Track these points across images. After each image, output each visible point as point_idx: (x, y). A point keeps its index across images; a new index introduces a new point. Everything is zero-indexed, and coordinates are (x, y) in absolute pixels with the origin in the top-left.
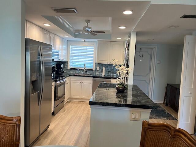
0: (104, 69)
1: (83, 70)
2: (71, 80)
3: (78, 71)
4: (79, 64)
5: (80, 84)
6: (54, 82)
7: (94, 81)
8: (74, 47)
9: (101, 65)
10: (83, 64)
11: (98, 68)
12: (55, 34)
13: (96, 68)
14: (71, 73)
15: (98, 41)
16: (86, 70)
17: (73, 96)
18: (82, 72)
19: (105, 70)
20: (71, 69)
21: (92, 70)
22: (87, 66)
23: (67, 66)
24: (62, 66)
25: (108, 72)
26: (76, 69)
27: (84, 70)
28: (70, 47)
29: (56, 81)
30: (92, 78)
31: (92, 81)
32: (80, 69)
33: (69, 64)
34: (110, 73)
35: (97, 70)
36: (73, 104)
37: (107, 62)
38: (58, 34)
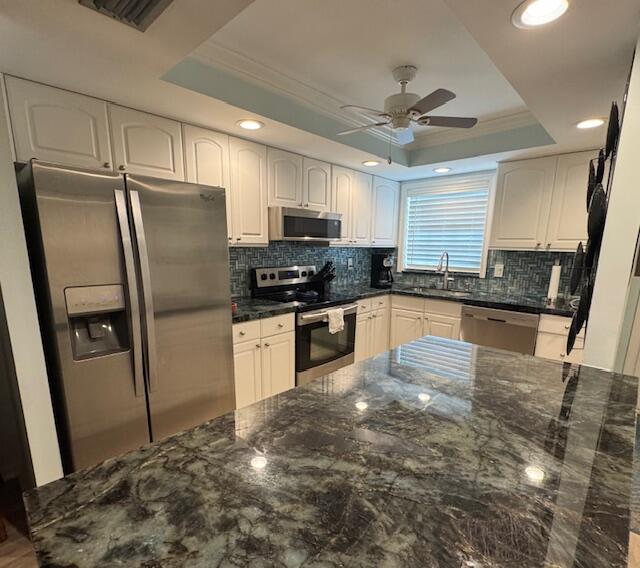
2: (393, 305)
5: (418, 322)
6: (293, 314)
7: (466, 316)
11: (499, 270)
12: (332, 164)
13: (490, 271)
15: (500, 162)
16: (451, 274)
20: (407, 273)
21: (474, 277)
26: (423, 273)
27: (446, 274)
28: (406, 202)
30: (459, 306)
31: (459, 315)
32: (433, 274)
33: (402, 256)
35: (496, 276)
37: (535, 245)
38: (341, 162)
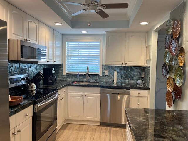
0: (116, 73)
1: (85, 75)
2: (68, 91)
3: (78, 78)
4: (79, 67)
5: (81, 97)
6: (31, 106)
7: (102, 93)
8: (72, 44)
9: (111, 68)
10: (85, 67)
11: (106, 73)
12: (39, 20)
13: (103, 73)
14: (69, 80)
16: (89, 75)
17: (71, 117)
18: (84, 78)
19: (118, 75)
20: (68, 75)
21: (98, 75)
22: (90, 70)
23: (62, 71)
24: (53, 72)
25: (122, 78)
26: (76, 75)
27: (87, 75)
28: (66, 44)
29: (35, 103)
31: (100, 93)
32: (80, 75)
33: (65, 68)
34: (125, 80)
35: (105, 75)
36: (71, 131)
